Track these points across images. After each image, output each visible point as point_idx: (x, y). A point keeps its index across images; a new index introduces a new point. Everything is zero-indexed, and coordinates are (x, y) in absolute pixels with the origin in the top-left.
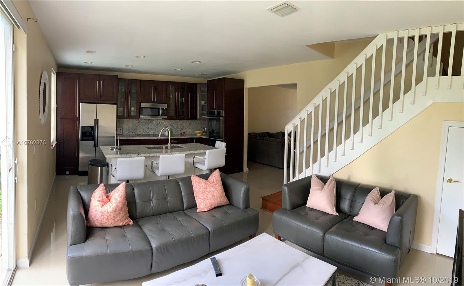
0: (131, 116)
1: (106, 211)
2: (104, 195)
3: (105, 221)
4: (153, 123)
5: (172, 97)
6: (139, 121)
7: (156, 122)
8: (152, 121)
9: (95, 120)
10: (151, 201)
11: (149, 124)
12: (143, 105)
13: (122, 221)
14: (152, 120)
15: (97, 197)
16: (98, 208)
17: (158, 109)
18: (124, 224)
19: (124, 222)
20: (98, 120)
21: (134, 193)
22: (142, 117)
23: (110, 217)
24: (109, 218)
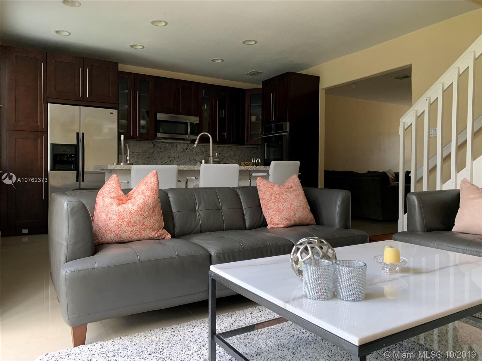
0: (141, 134)
1: (127, 210)
2: (119, 189)
3: (124, 228)
4: (175, 149)
5: (205, 108)
6: (154, 145)
7: (181, 147)
8: (175, 146)
9: (77, 133)
10: (197, 211)
11: (170, 149)
12: (160, 116)
13: (155, 230)
14: (176, 144)
15: (107, 192)
16: (111, 208)
17: (184, 125)
18: (157, 235)
19: (157, 232)
20: (83, 134)
21: (169, 200)
22: (158, 135)
23: (133, 220)
24: (132, 222)
